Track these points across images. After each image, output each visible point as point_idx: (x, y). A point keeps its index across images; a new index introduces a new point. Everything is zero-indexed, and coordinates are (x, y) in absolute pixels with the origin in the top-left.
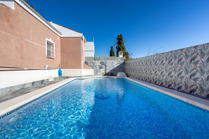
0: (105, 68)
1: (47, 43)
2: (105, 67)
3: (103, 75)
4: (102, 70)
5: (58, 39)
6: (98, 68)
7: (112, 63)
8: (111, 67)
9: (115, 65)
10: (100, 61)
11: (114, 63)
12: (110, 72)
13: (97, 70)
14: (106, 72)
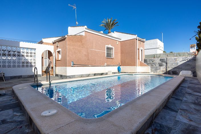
0: (165, 66)
1: (107, 48)
2: (166, 64)
3: (163, 73)
4: (162, 67)
5: (117, 43)
6: (157, 65)
7: (174, 60)
8: (173, 64)
9: (179, 62)
10: (160, 58)
11: (177, 60)
12: (173, 70)
13: (156, 67)
14: (166, 70)
